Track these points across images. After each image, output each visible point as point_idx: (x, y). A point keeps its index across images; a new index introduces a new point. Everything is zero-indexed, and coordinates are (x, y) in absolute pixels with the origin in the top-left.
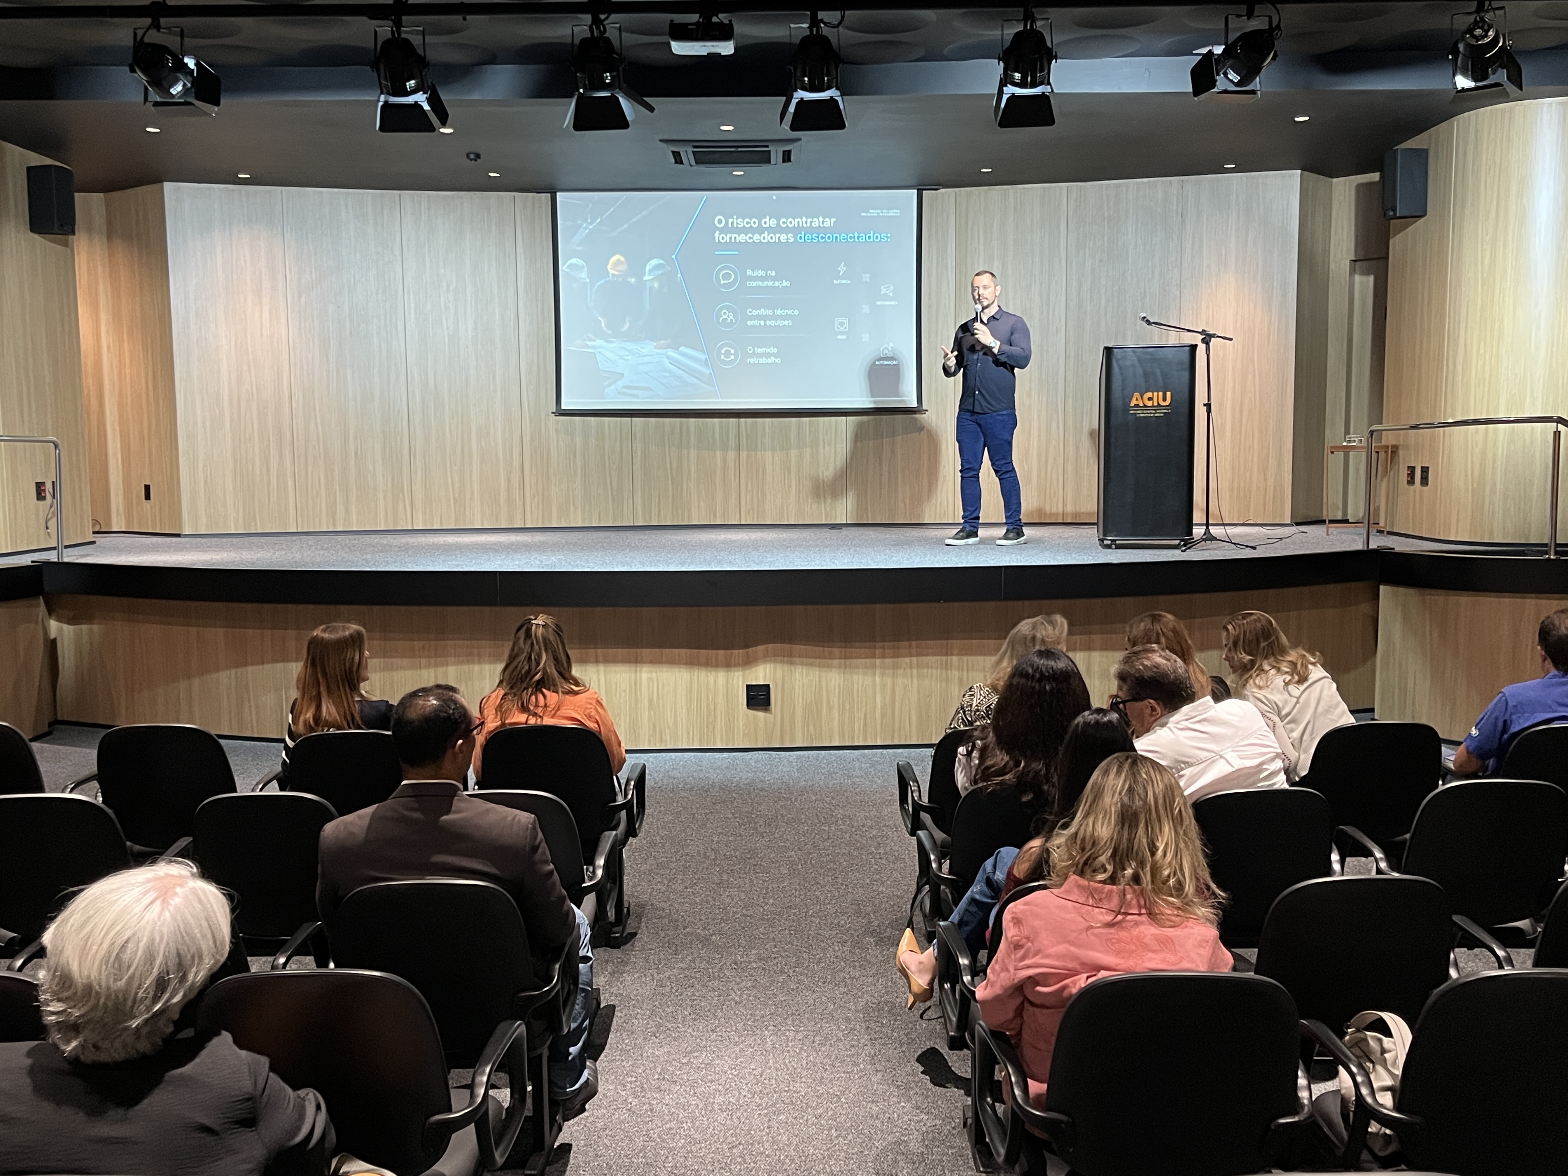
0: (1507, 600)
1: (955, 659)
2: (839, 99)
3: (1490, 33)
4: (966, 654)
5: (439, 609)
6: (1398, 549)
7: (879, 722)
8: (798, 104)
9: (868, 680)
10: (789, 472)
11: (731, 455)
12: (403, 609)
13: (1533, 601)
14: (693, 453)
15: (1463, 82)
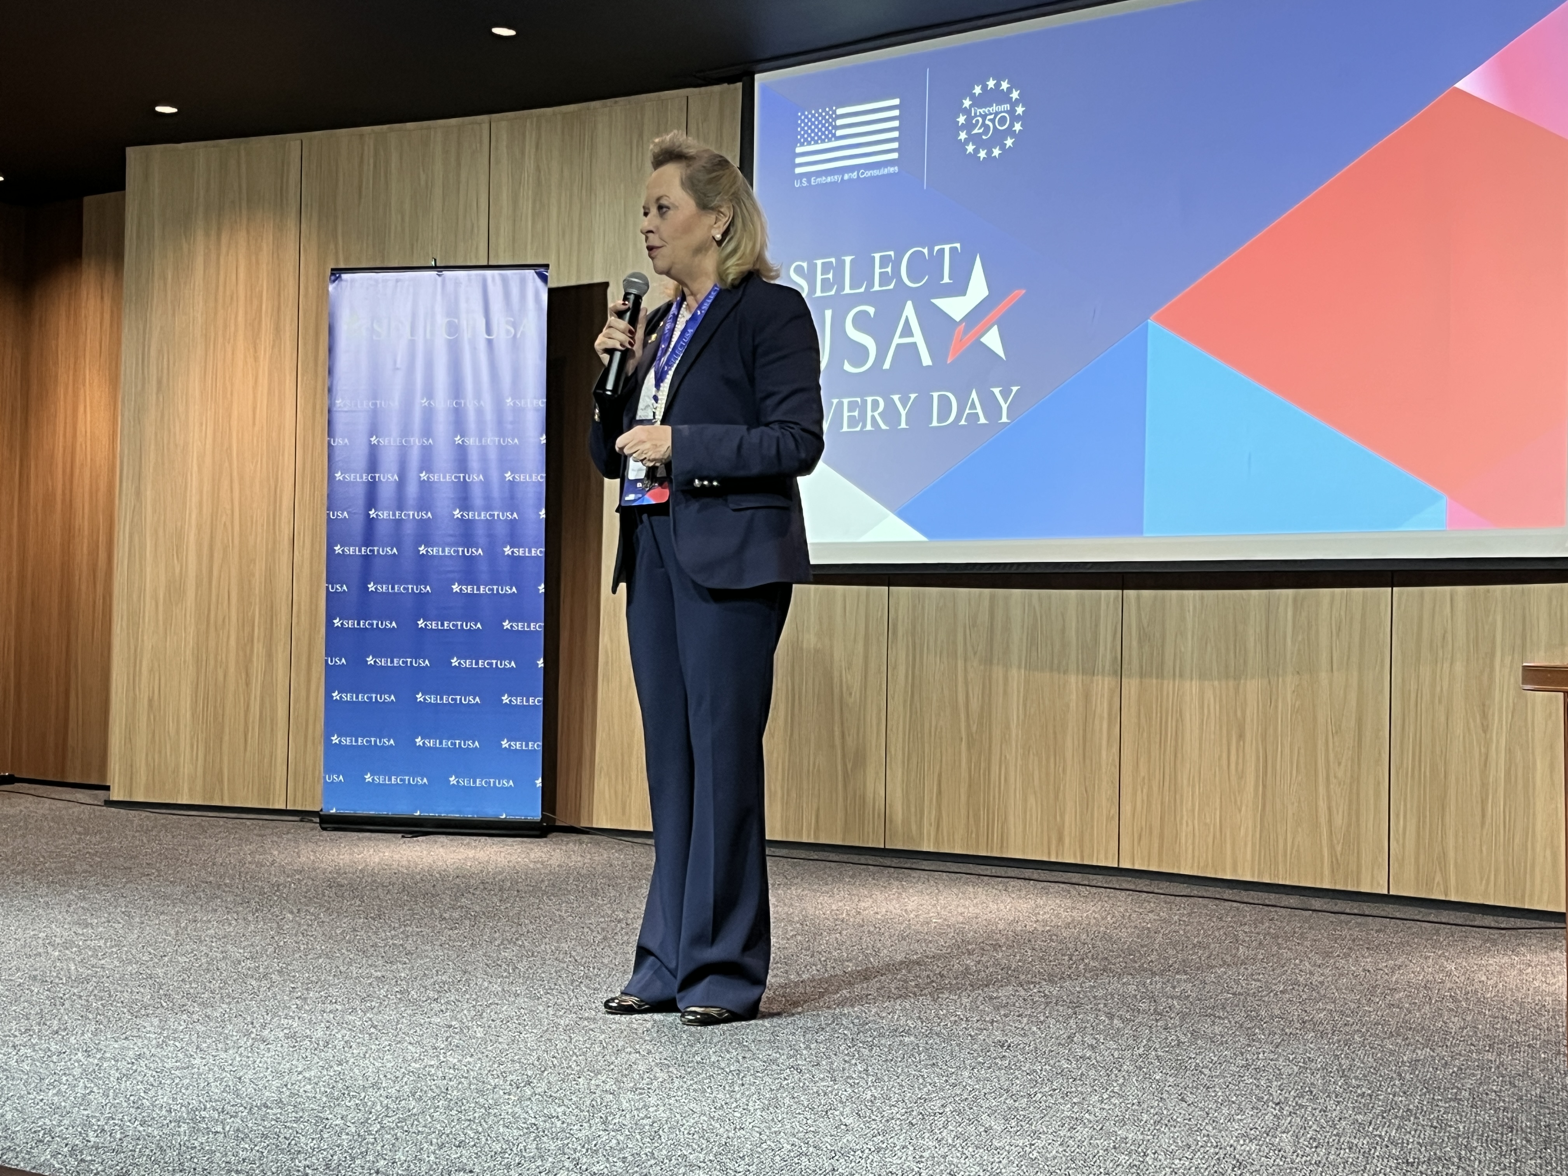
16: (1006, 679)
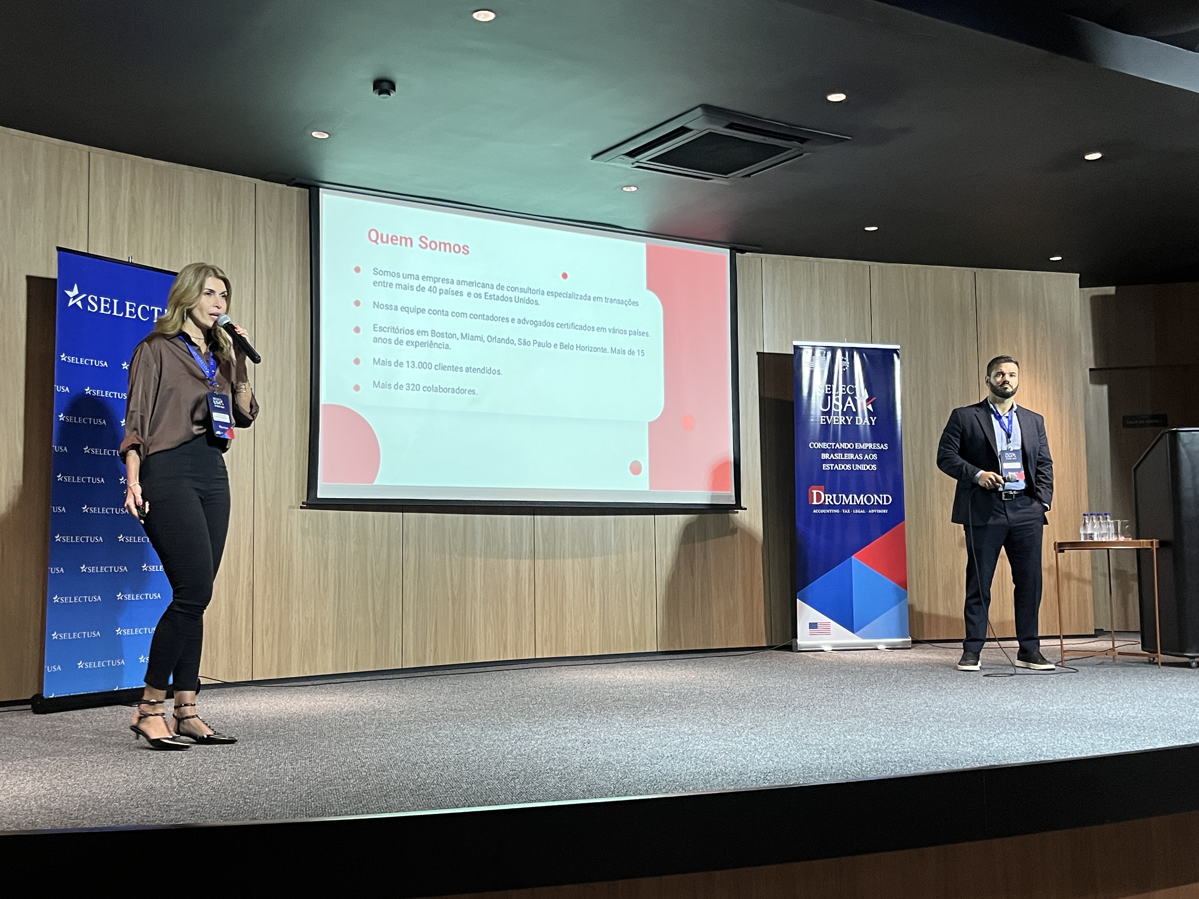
11: (525, 564)
14: (479, 562)
16: (474, 564)
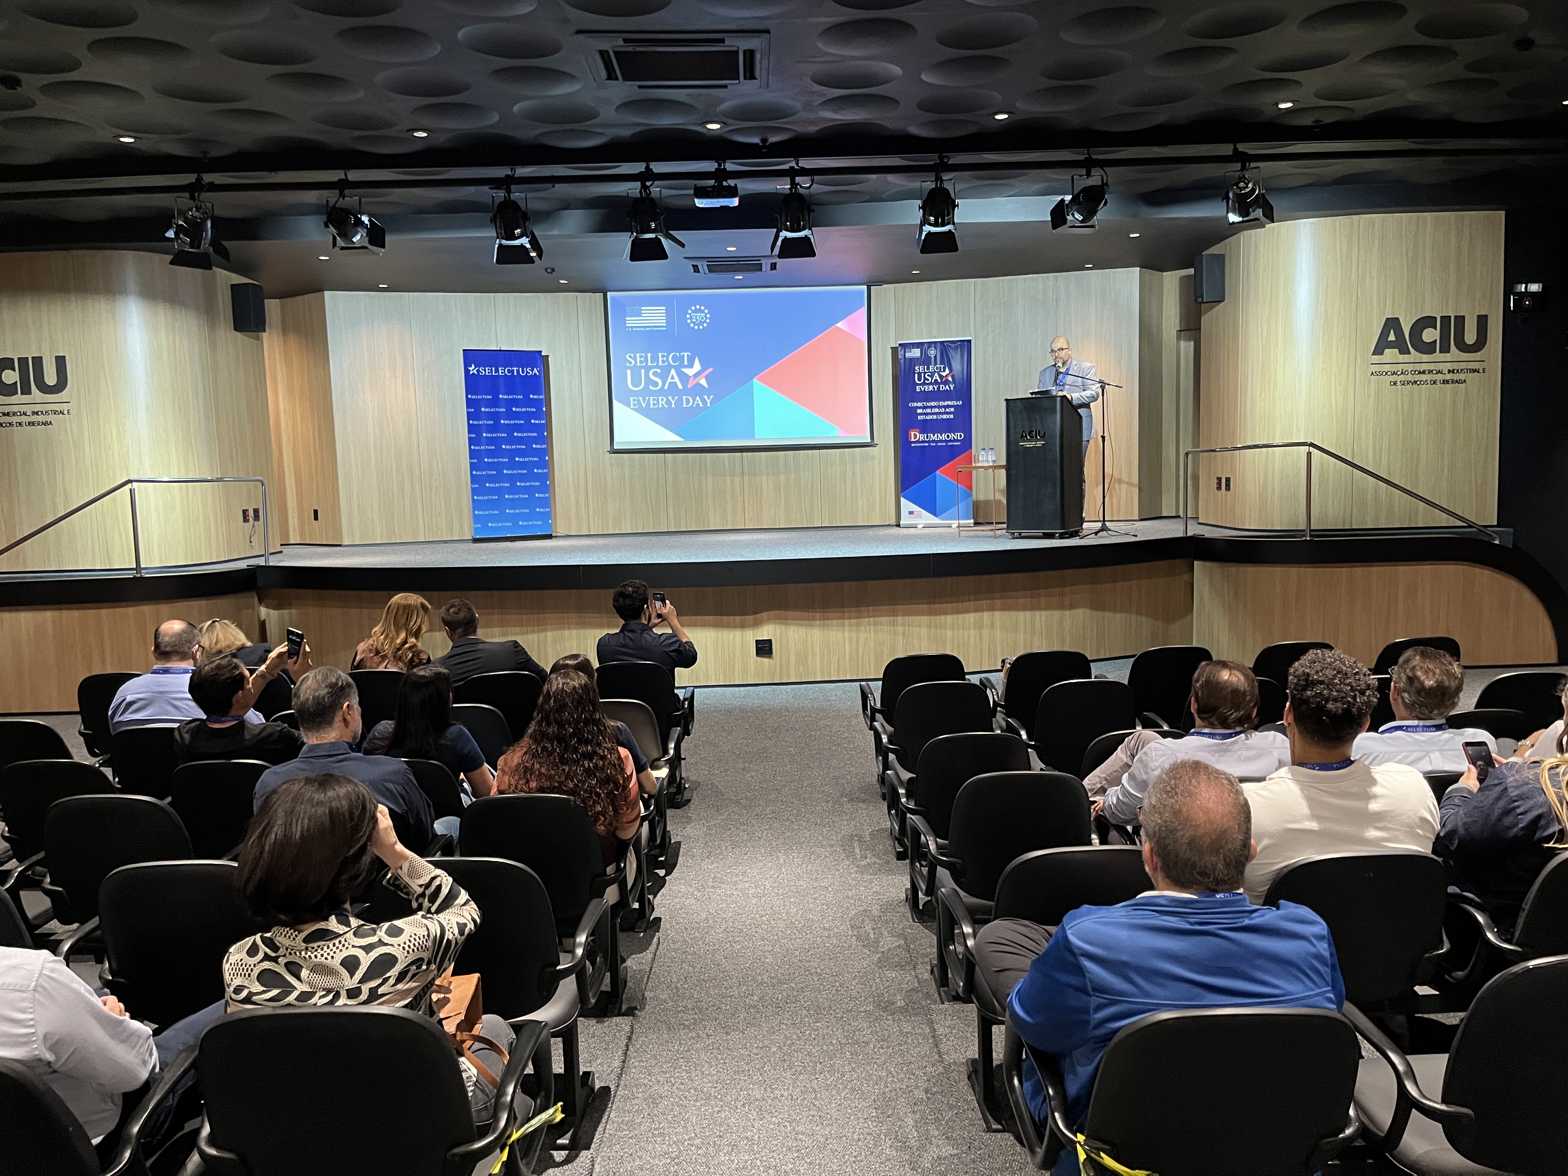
0: (1278, 569)
1: (900, 618)
2: (811, 237)
3: (1250, 185)
4: (908, 615)
5: (540, 592)
6: (1207, 535)
7: (848, 664)
8: (783, 240)
9: (840, 635)
10: (780, 491)
11: (737, 479)
12: (514, 593)
13: (1296, 569)
14: (710, 479)
15: (1233, 218)
16: (706, 480)
